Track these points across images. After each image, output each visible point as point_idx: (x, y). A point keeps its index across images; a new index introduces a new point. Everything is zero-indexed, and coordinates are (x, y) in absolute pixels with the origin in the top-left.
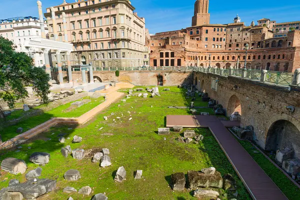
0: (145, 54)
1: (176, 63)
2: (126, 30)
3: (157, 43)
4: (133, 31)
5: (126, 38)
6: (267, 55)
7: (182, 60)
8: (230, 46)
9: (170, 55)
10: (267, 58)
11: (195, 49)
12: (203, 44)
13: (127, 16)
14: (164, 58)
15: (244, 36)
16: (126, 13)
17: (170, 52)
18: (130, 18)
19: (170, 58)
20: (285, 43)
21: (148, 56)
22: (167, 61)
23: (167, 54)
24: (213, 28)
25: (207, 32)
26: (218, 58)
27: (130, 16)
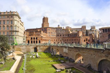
0: (24, 38)
1: (38, 42)
2: (17, 27)
3: (28, 33)
4: (20, 27)
5: (17, 30)
6: (72, 39)
7: (41, 41)
8: (58, 35)
9: (35, 39)
10: (72, 40)
11: (45, 36)
12: (48, 34)
13: (18, 21)
14: (33, 40)
15: (63, 32)
16: (18, 20)
17: (35, 37)
18: (19, 22)
19: (35, 40)
20: (77, 35)
21: (25, 39)
22: (34, 41)
23: (34, 38)
24: (51, 29)
25: (49, 30)
26: (55, 40)
27: (19, 21)
